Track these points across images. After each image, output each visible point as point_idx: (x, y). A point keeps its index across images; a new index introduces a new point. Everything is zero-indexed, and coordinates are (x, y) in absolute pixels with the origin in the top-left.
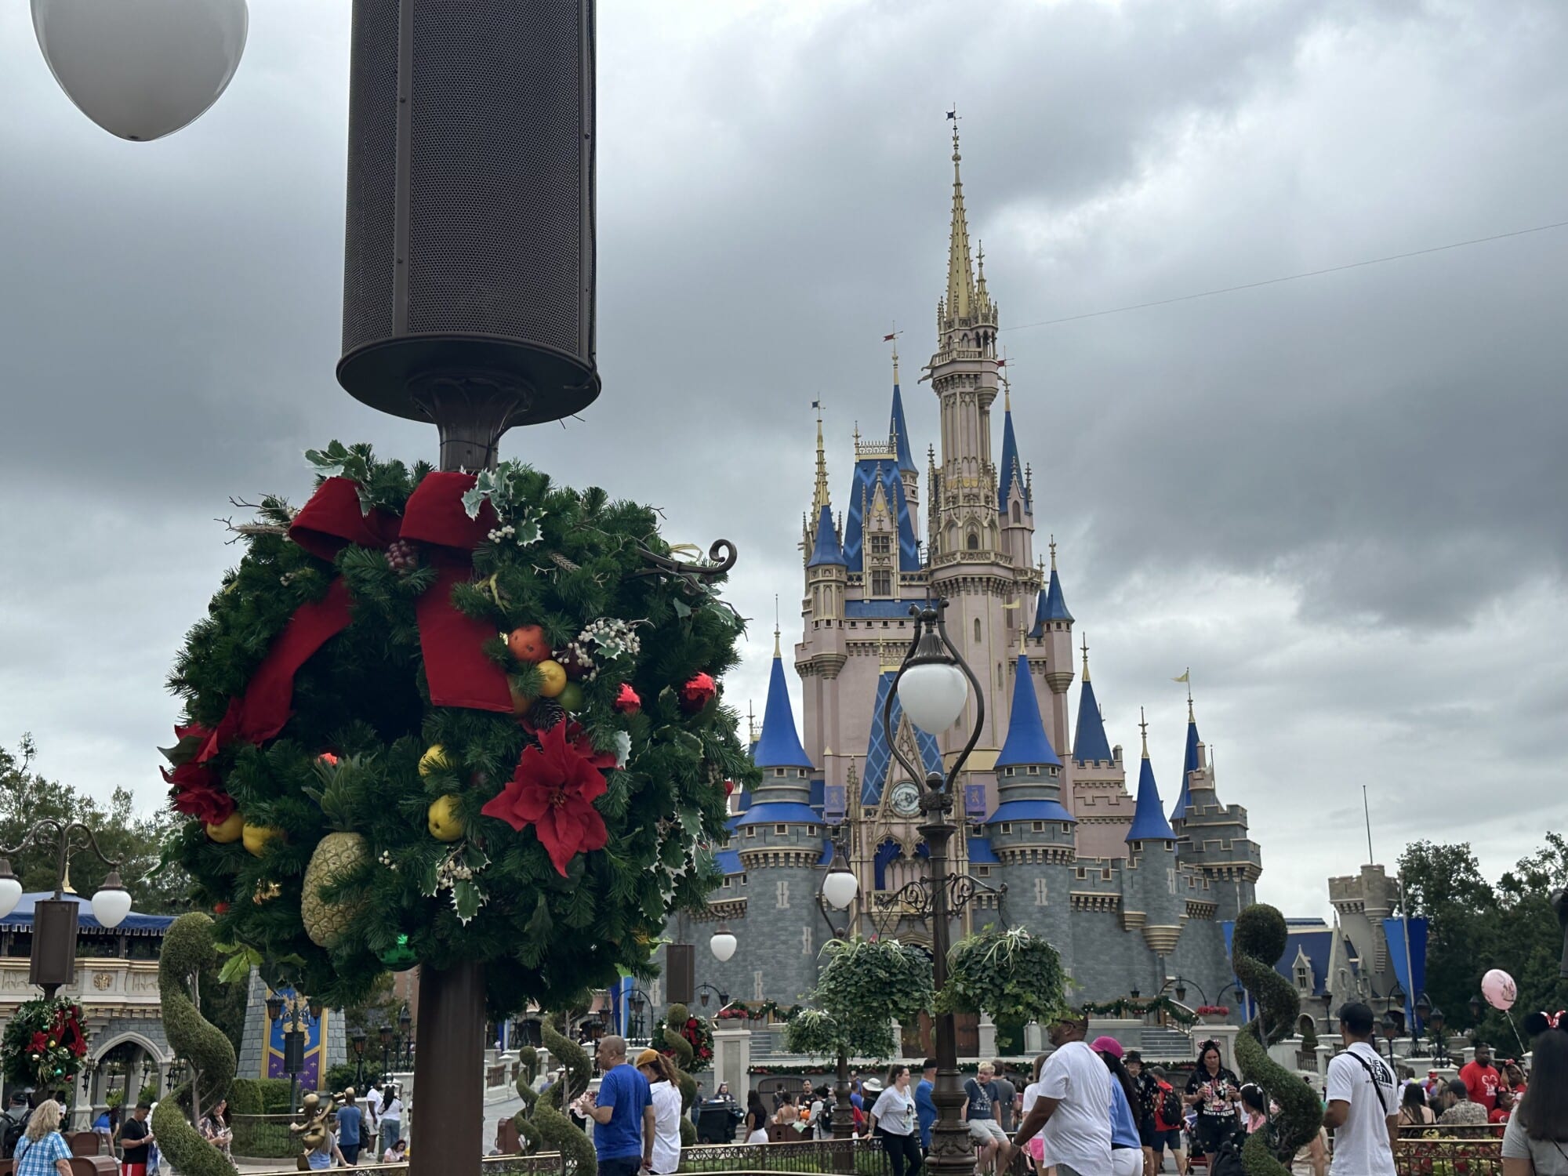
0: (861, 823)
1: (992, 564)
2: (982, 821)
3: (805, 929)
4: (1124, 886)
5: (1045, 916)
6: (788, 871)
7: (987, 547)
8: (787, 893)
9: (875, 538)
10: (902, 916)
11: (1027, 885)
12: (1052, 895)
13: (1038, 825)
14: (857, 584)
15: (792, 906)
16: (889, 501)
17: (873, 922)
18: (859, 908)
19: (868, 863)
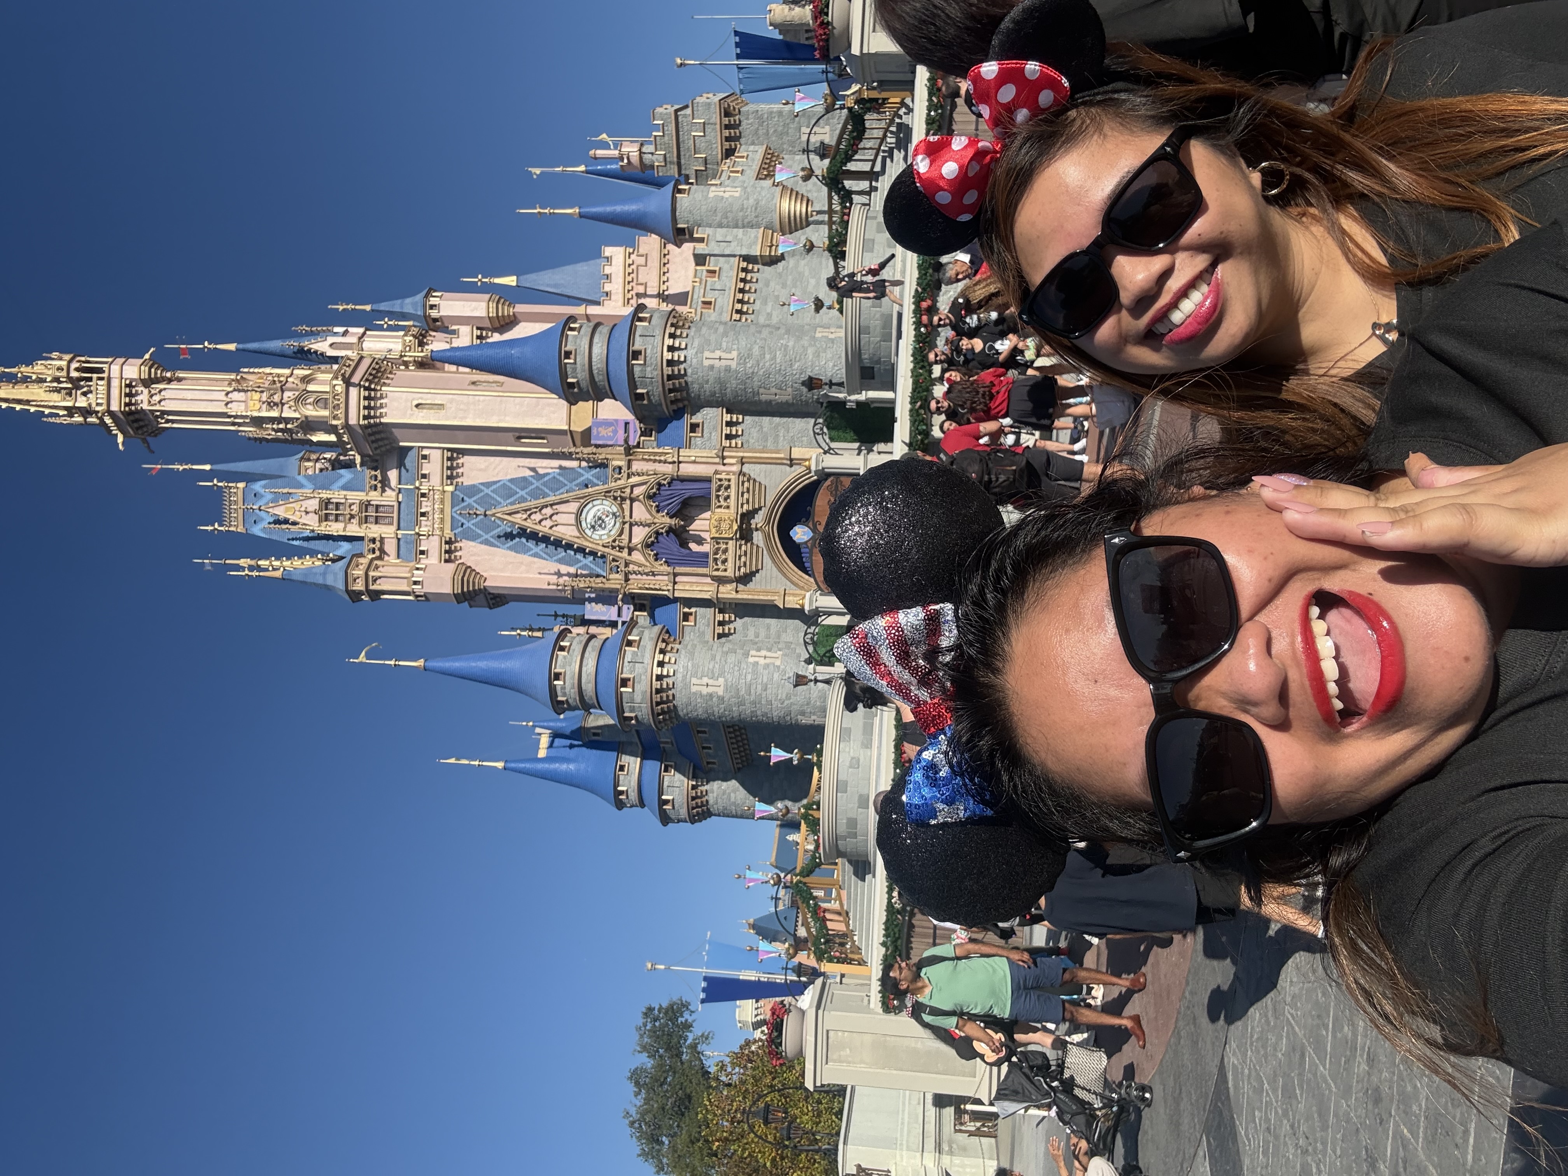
0: (627, 580)
1: (348, 383)
2: (636, 426)
3: (751, 660)
4: (727, 252)
5: (750, 356)
6: (679, 676)
7: (327, 388)
8: (705, 680)
9: (326, 518)
10: (742, 538)
11: (712, 376)
12: (724, 345)
13: (636, 354)
14: (378, 543)
15: (722, 674)
16: (286, 498)
17: (746, 575)
18: (728, 592)
19: (675, 575)
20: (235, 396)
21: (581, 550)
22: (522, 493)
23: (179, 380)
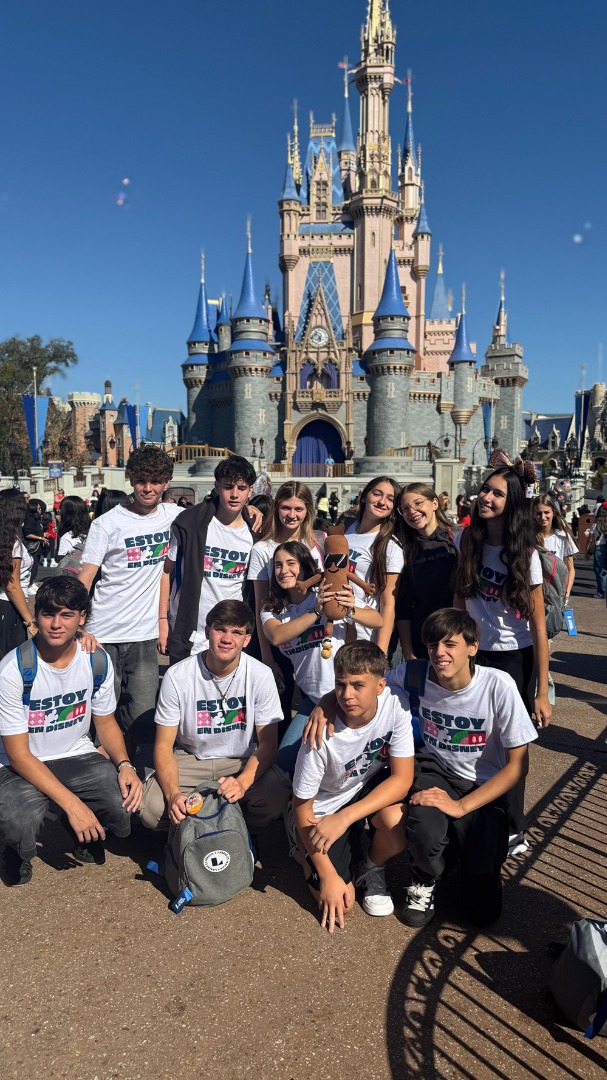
0: (293, 351)
1: (384, 197)
3: (261, 410)
4: (443, 388)
5: (393, 403)
6: (252, 378)
7: (381, 187)
8: (251, 390)
9: (318, 183)
10: (314, 404)
11: (384, 387)
12: (398, 391)
13: (392, 351)
14: (307, 213)
15: (254, 397)
16: (328, 162)
17: (298, 406)
18: (290, 399)
19: (296, 374)
20: (376, 136)
21: (305, 329)
22: (331, 297)
23: (384, 104)
